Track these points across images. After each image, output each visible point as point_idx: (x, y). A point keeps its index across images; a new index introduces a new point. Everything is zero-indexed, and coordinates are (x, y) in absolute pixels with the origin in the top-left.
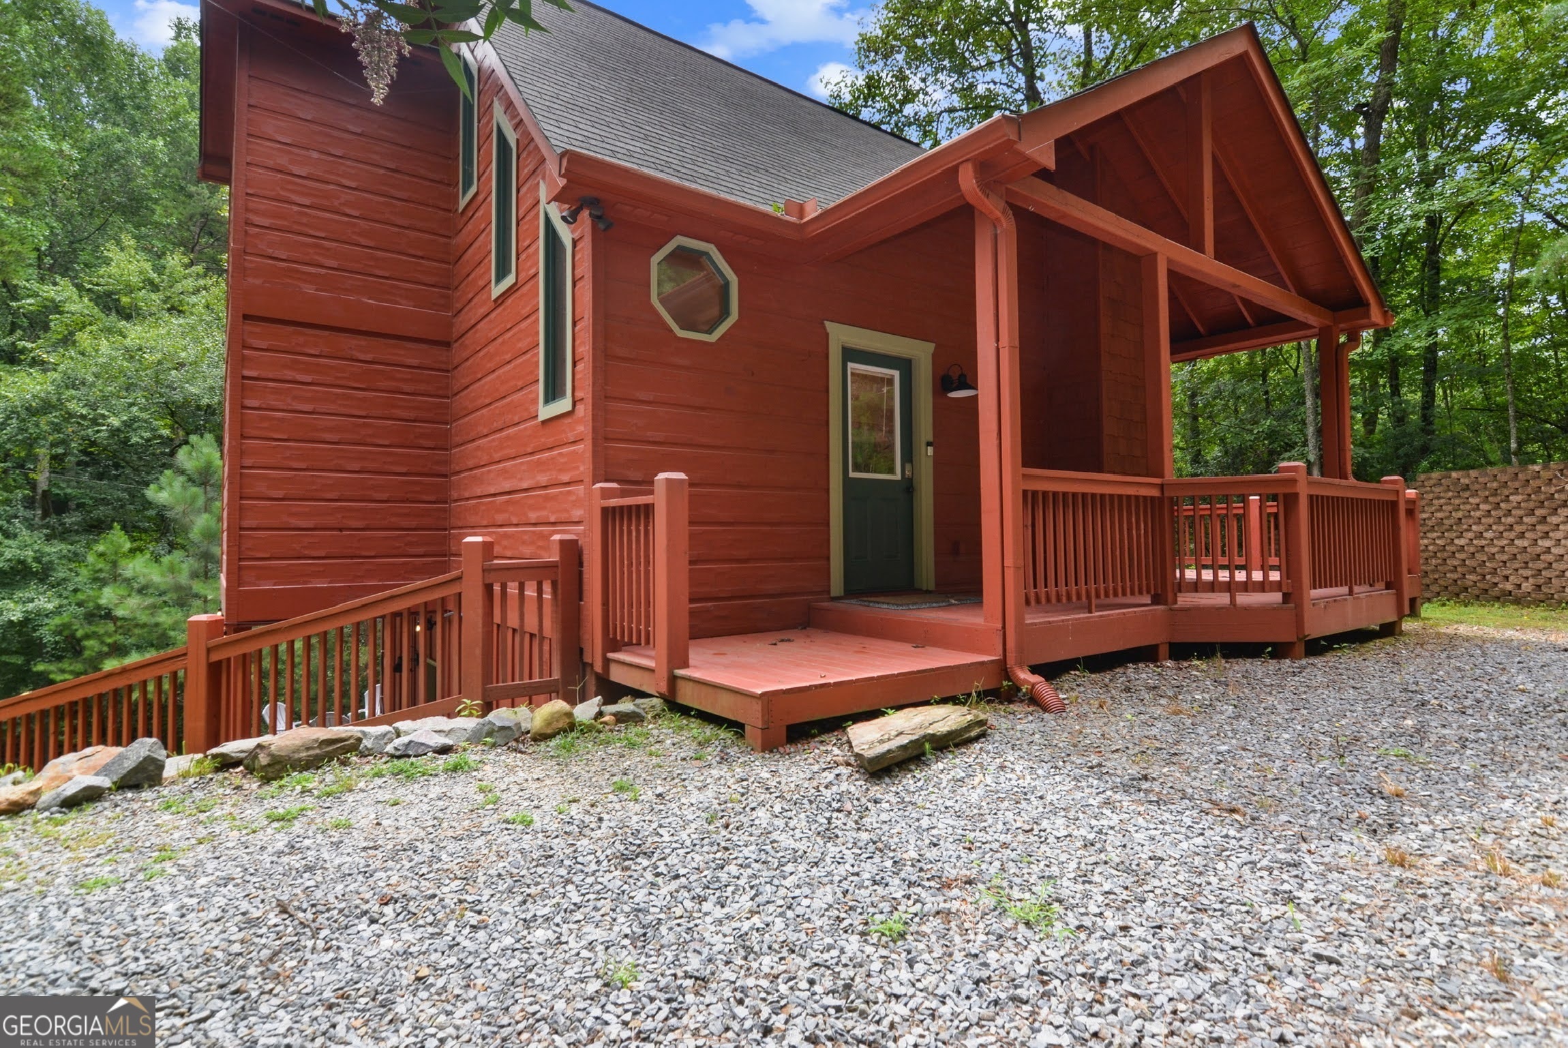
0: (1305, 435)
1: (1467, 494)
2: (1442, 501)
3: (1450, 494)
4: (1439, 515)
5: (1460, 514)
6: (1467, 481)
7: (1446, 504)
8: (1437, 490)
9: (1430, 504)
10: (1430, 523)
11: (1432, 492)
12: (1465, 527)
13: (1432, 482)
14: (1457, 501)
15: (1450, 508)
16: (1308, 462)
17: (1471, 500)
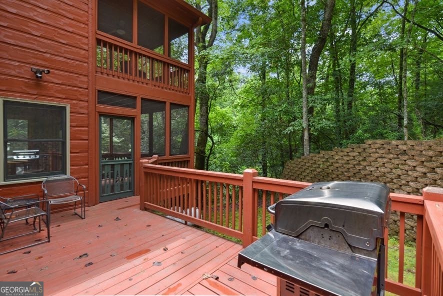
0: (302, 113)
1: (406, 157)
2: (385, 160)
3: (391, 156)
4: (383, 170)
5: (399, 172)
6: (405, 148)
7: (388, 163)
8: (381, 151)
9: (376, 160)
10: (376, 174)
11: (377, 152)
12: (404, 182)
13: (377, 146)
14: (397, 162)
15: (391, 166)
16: (303, 127)
17: (409, 162)
